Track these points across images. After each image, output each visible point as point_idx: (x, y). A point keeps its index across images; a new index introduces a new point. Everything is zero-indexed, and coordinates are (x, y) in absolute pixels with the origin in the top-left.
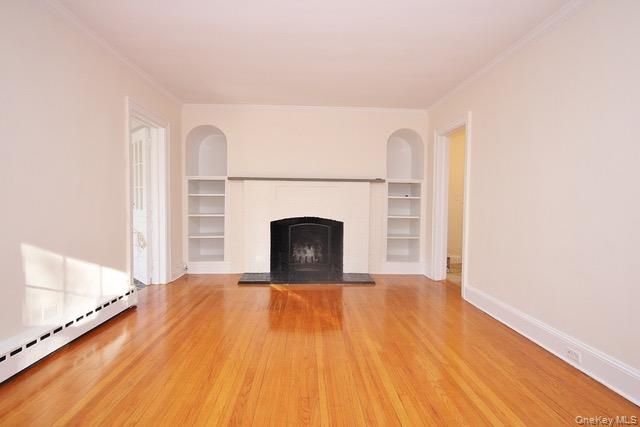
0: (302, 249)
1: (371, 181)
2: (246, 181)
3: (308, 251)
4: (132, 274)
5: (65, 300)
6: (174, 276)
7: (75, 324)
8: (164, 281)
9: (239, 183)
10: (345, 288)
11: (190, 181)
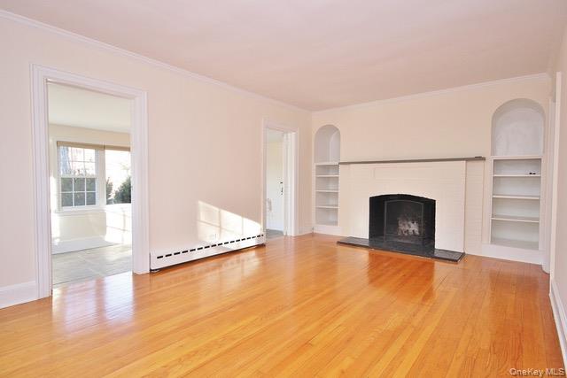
0: (405, 222)
1: (467, 160)
2: (352, 165)
3: (412, 225)
4: (265, 225)
5: (220, 231)
6: (300, 232)
7: (224, 245)
8: (293, 235)
9: (347, 166)
10: (436, 262)
11: (317, 166)
